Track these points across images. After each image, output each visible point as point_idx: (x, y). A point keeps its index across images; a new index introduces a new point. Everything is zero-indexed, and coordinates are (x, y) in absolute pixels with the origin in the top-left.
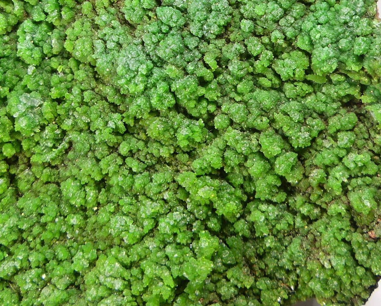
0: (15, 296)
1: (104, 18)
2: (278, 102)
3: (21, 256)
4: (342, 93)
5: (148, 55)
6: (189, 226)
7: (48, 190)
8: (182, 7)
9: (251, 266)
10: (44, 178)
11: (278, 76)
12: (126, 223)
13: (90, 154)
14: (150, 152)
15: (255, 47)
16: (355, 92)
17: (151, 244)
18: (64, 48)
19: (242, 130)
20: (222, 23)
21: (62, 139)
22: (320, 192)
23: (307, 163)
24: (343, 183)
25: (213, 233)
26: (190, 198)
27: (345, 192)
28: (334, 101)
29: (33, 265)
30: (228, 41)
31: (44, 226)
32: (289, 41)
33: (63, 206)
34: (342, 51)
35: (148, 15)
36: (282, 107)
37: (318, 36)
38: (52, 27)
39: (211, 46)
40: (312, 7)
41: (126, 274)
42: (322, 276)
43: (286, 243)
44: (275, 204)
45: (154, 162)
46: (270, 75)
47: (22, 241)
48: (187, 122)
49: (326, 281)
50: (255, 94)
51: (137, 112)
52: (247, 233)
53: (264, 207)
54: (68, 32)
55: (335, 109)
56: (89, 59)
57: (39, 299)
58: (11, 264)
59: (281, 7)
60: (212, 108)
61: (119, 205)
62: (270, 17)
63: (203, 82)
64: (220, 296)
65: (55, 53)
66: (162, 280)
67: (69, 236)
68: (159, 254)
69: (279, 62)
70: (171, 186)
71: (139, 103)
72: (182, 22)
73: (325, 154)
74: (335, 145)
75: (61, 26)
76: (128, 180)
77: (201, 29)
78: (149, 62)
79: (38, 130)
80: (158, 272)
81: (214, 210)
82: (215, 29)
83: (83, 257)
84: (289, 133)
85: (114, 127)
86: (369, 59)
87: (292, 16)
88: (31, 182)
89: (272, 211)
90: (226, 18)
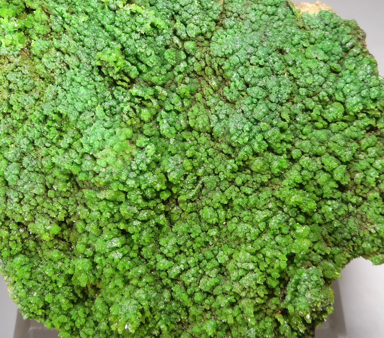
0: (183, 288)
1: (213, 101)
2: (329, 136)
3: (183, 261)
4: (366, 124)
5: (248, 119)
6: (287, 222)
7: (192, 217)
8: (263, 86)
9: (326, 241)
10: (188, 210)
11: (326, 120)
12: (247, 228)
13: (217, 188)
14: (255, 180)
15: (310, 103)
16: (372, 122)
17: (266, 237)
18: (189, 125)
19: (310, 157)
20: (289, 92)
21: (197, 183)
22: (362, 187)
23: (352, 170)
24: (376, 178)
25: (302, 224)
26: (285, 204)
27: (377, 184)
28: (362, 130)
29: (192, 266)
30: (293, 103)
31: (193, 240)
32: (330, 97)
33: (203, 225)
34: (364, 98)
35: (241, 95)
36: (332, 139)
37: (348, 91)
38: (178, 113)
39: (284, 108)
40: (340, 74)
41: (255, 259)
42: (371, 238)
43: (345, 223)
44: (335, 199)
45: (259, 186)
46: (321, 120)
47: (181, 252)
48: (276, 157)
49: (373, 241)
50: (314, 133)
51: (244, 156)
52: (321, 221)
53: (329, 202)
54: (189, 114)
55: (363, 135)
56: (208, 128)
57: (199, 287)
58: (178, 268)
59: (323, 76)
60: (289, 146)
61: (240, 218)
62: (317, 84)
63: (282, 130)
64: (312, 262)
65: (183, 129)
66: (277, 258)
67: (211, 243)
68: (273, 243)
69: (326, 111)
70: (272, 199)
71: (245, 150)
72: (264, 95)
73: (361, 163)
74: (367, 156)
75: (183, 111)
76: (246, 200)
77: (278, 98)
78: (249, 123)
79: (182, 179)
80: (275, 253)
81: (300, 209)
82: (286, 96)
83: (224, 254)
84: (339, 154)
85: (231, 168)
86: (380, 100)
87: (330, 82)
88: (179, 214)
89: (336, 204)
90: (290, 89)
